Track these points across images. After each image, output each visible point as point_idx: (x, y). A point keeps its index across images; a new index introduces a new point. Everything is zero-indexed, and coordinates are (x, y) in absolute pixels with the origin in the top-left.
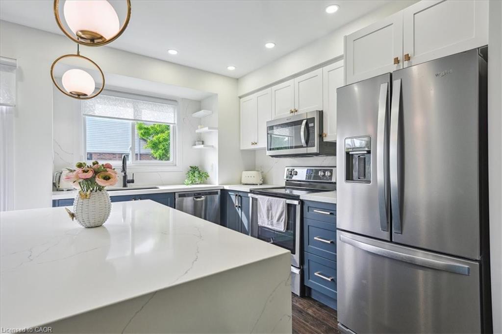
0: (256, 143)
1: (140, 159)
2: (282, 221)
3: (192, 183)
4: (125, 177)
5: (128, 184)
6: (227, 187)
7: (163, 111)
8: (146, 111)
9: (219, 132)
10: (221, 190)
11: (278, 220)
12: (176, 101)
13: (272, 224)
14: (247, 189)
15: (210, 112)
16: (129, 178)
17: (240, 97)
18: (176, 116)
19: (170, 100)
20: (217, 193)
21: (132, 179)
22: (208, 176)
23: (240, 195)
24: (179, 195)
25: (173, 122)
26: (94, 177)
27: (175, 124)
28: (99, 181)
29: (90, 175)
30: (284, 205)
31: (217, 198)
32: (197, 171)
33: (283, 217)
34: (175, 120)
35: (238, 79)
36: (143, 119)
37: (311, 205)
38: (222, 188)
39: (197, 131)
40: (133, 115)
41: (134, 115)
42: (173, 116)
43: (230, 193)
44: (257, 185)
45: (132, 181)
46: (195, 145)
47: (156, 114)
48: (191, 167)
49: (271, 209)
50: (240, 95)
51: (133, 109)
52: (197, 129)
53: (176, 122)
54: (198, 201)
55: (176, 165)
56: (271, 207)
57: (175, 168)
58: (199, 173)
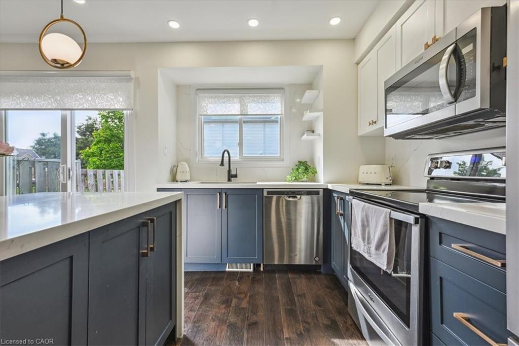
0: (375, 122)
2: (383, 252)
3: (296, 180)
4: (229, 171)
5: (232, 179)
6: (330, 187)
7: (269, 102)
8: (252, 104)
9: (324, 115)
10: (324, 189)
11: (378, 247)
12: (282, 89)
13: (369, 253)
14: (344, 188)
16: (233, 173)
17: (358, 63)
18: (283, 106)
19: (276, 89)
20: (317, 193)
21: (235, 173)
22: (316, 172)
23: (343, 198)
24: (268, 192)
25: (280, 113)
27: (282, 114)
30: (385, 222)
32: (304, 167)
33: (386, 243)
34: (282, 111)
35: (354, 39)
36: (249, 113)
37: (446, 230)
38: (325, 187)
40: (239, 110)
41: (241, 110)
42: (280, 106)
43: (334, 195)
44: (381, 185)
45: (236, 176)
46: (303, 135)
47: (262, 107)
48: (299, 162)
49: (368, 226)
50: (356, 59)
51: (239, 104)
52: (304, 115)
53: (283, 113)
54: (290, 201)
55: (283, 160)
56: (368, 221)
58: (306, 169)
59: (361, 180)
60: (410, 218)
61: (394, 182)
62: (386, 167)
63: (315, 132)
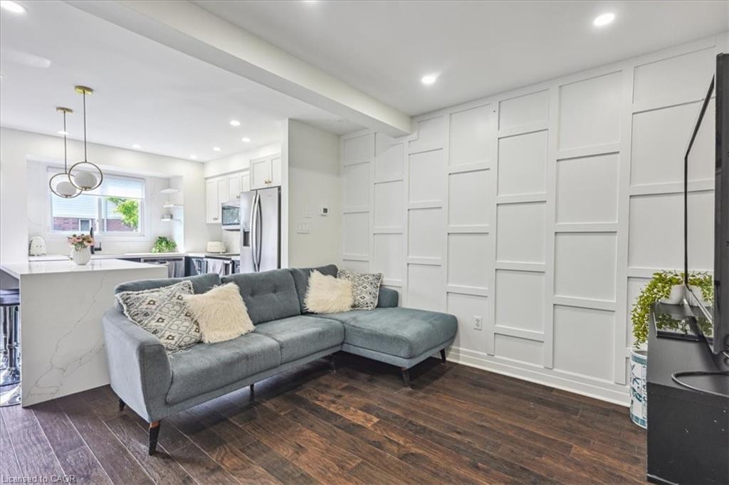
1: (107, 230)
3: (160, 251)
5: (96, 252)
6: (190, 255)
9: (184, 210)
10: (185, 257)
12: (143, 179)
15: (177, 191)
16: (97, 246)
17: (206, 179)
18: (144, 192)
19: (137, 178)
20: (181, 259)
21: (99, 247)
22: (176, 246)
23: (200, 260)
24: (144, 260)
25: (141, 198)
26: (83, 241)
28: (85, 243)
29: (81, 240)
30: (222, 265)
31: (183, 263)
32: (165, 242)
35: (203, 163)
36: (110, 195)
38: (186, 255)
39: (165, 206)
40: (99, 192)
42: (141, 192)
43: (193, 259)
44: (220, 253)
45: (100, 249)
46: (163, 218)
48: (160, 238)
50: (206, 177)
52: (165, 204)
53: (144, 197)
55: (144, 236)
57: (143, 238)
58: (167, 243)
59: (208, 250)
60: (228, 262)
61: (227, 251)
62: (223, 243)
63: (174, 216)
